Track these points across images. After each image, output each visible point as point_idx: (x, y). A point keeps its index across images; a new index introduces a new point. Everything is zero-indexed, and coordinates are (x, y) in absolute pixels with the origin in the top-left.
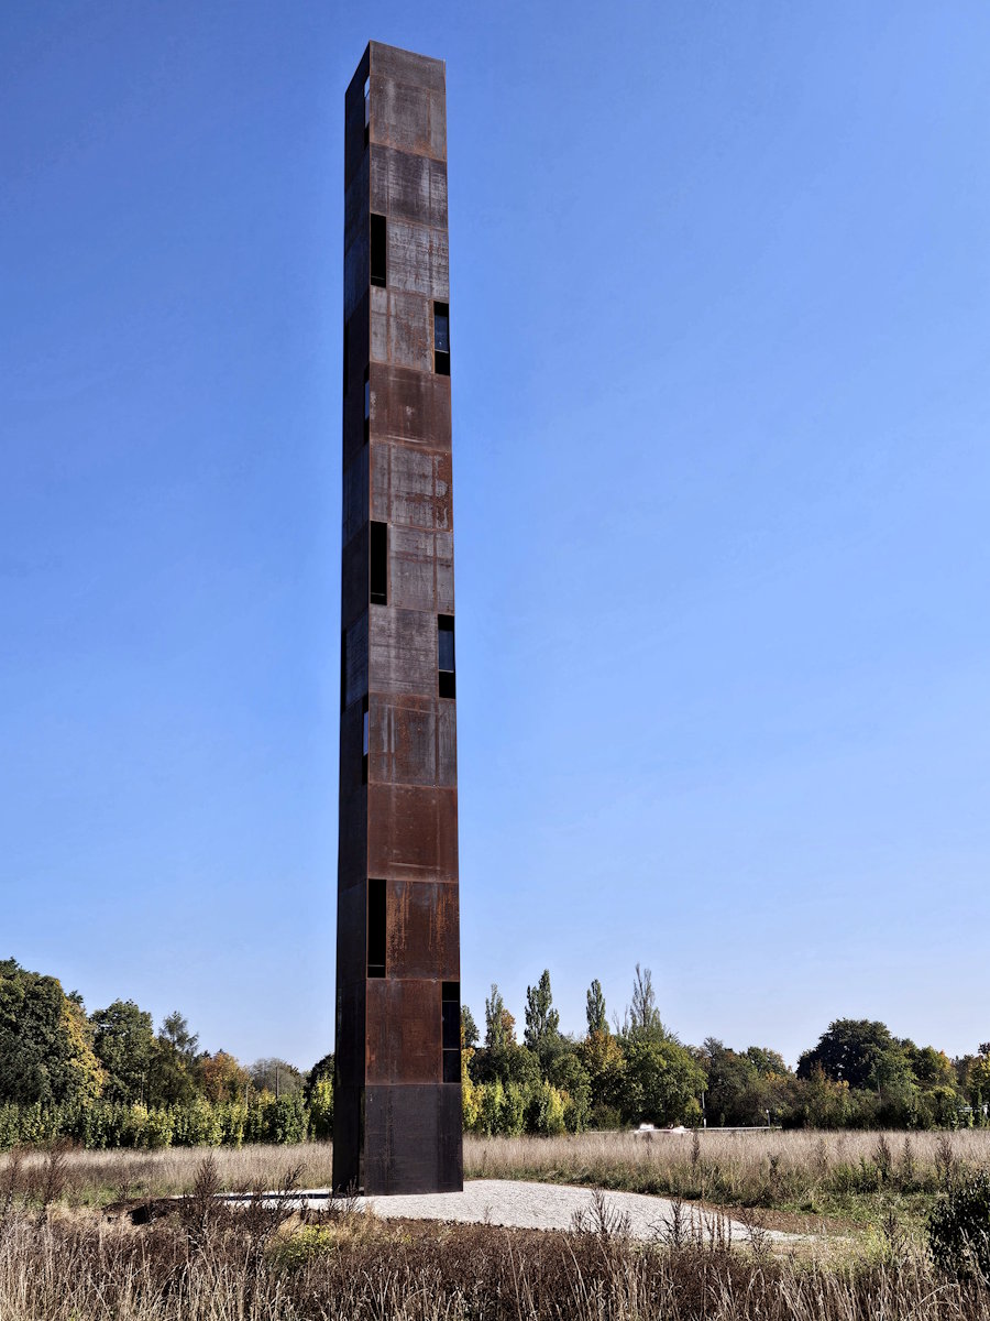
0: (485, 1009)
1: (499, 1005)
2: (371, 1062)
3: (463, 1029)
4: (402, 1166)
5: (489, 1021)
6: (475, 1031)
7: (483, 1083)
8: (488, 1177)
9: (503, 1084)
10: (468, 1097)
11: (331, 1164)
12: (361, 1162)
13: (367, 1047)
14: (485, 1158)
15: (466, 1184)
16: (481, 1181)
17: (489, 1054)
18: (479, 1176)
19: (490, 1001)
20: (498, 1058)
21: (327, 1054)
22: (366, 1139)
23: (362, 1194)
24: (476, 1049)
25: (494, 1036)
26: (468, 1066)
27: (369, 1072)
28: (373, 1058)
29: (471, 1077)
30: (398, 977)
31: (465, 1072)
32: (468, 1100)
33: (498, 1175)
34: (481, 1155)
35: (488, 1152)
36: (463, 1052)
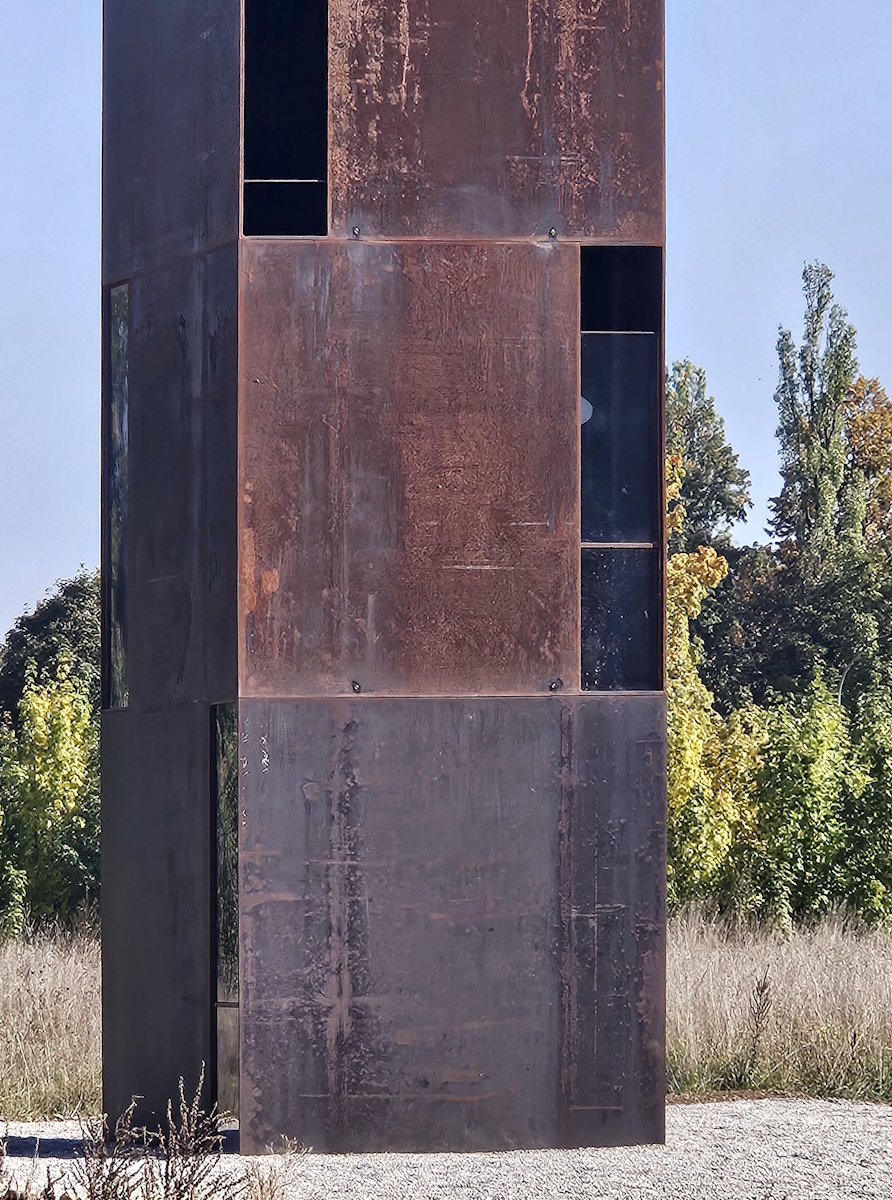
0: (775, 379)
1: (839, 358)
2: (262, 600)
3: (676, 467)
4: (403, 1037)
5: (792, 432)
6: (726, 474)
7: (759, 699)
8: (772, 1088)
9: (849, 703)
10: (692, 757)
11: (96, 1023)
12: (226, 1019)
13: (245, 535)
14: (759, 1014)
15: (676, 1116)
16: (742, 1105)
17: (789, 578)
18: (732, 1083)
19: (798, 342)
20: (831, 590)
21: (71, 576)
22: (245, 924)
23: (232, 1144)
24: (732, 555)
25: (812, 498)
26: (695, 627)
27: (255, 642)
28: (273, 583)
29: (707, 675)
30: (382, 228)
31: (681, 652)
32: (690, 771)
33: (817, 1083)
34: (748, 998)
35: (777, 986)
36: (676, 565)
